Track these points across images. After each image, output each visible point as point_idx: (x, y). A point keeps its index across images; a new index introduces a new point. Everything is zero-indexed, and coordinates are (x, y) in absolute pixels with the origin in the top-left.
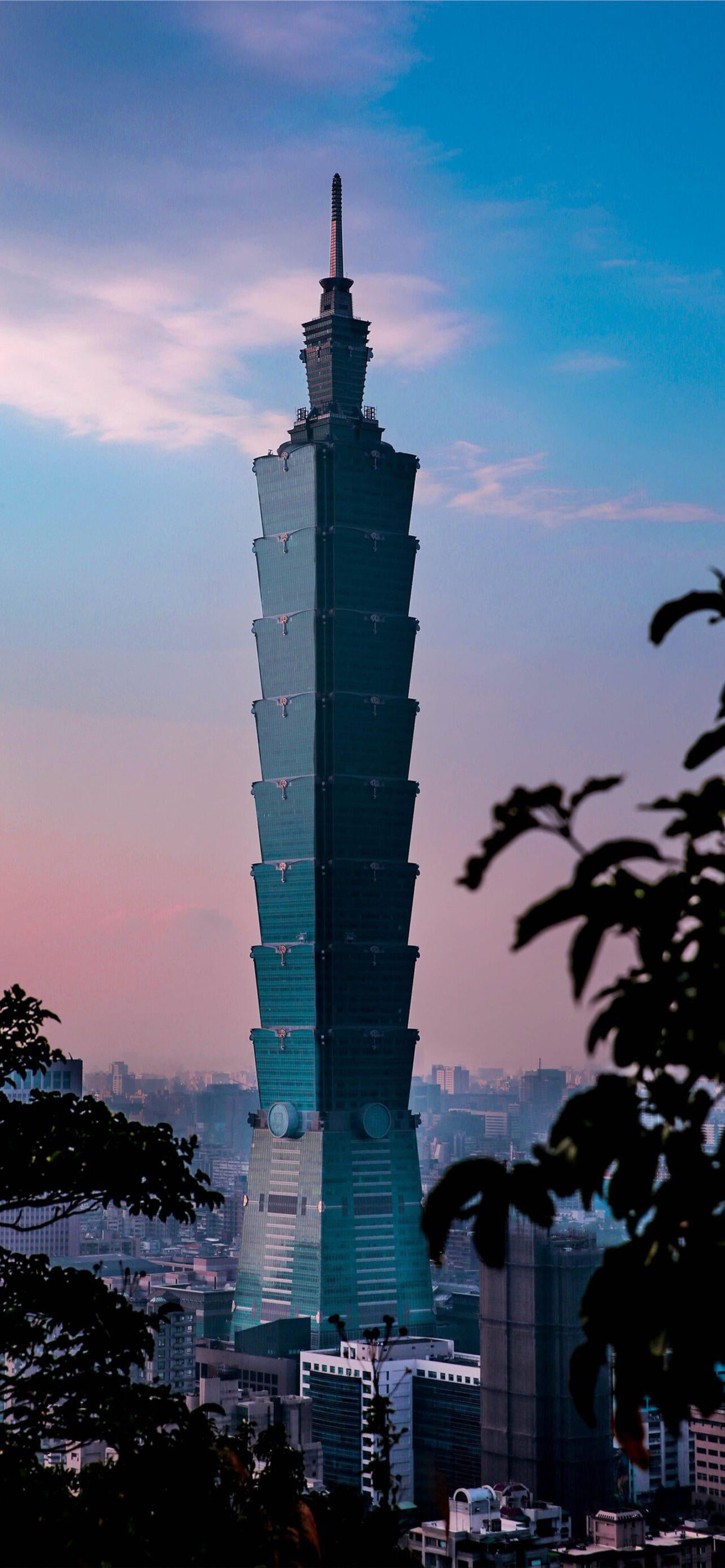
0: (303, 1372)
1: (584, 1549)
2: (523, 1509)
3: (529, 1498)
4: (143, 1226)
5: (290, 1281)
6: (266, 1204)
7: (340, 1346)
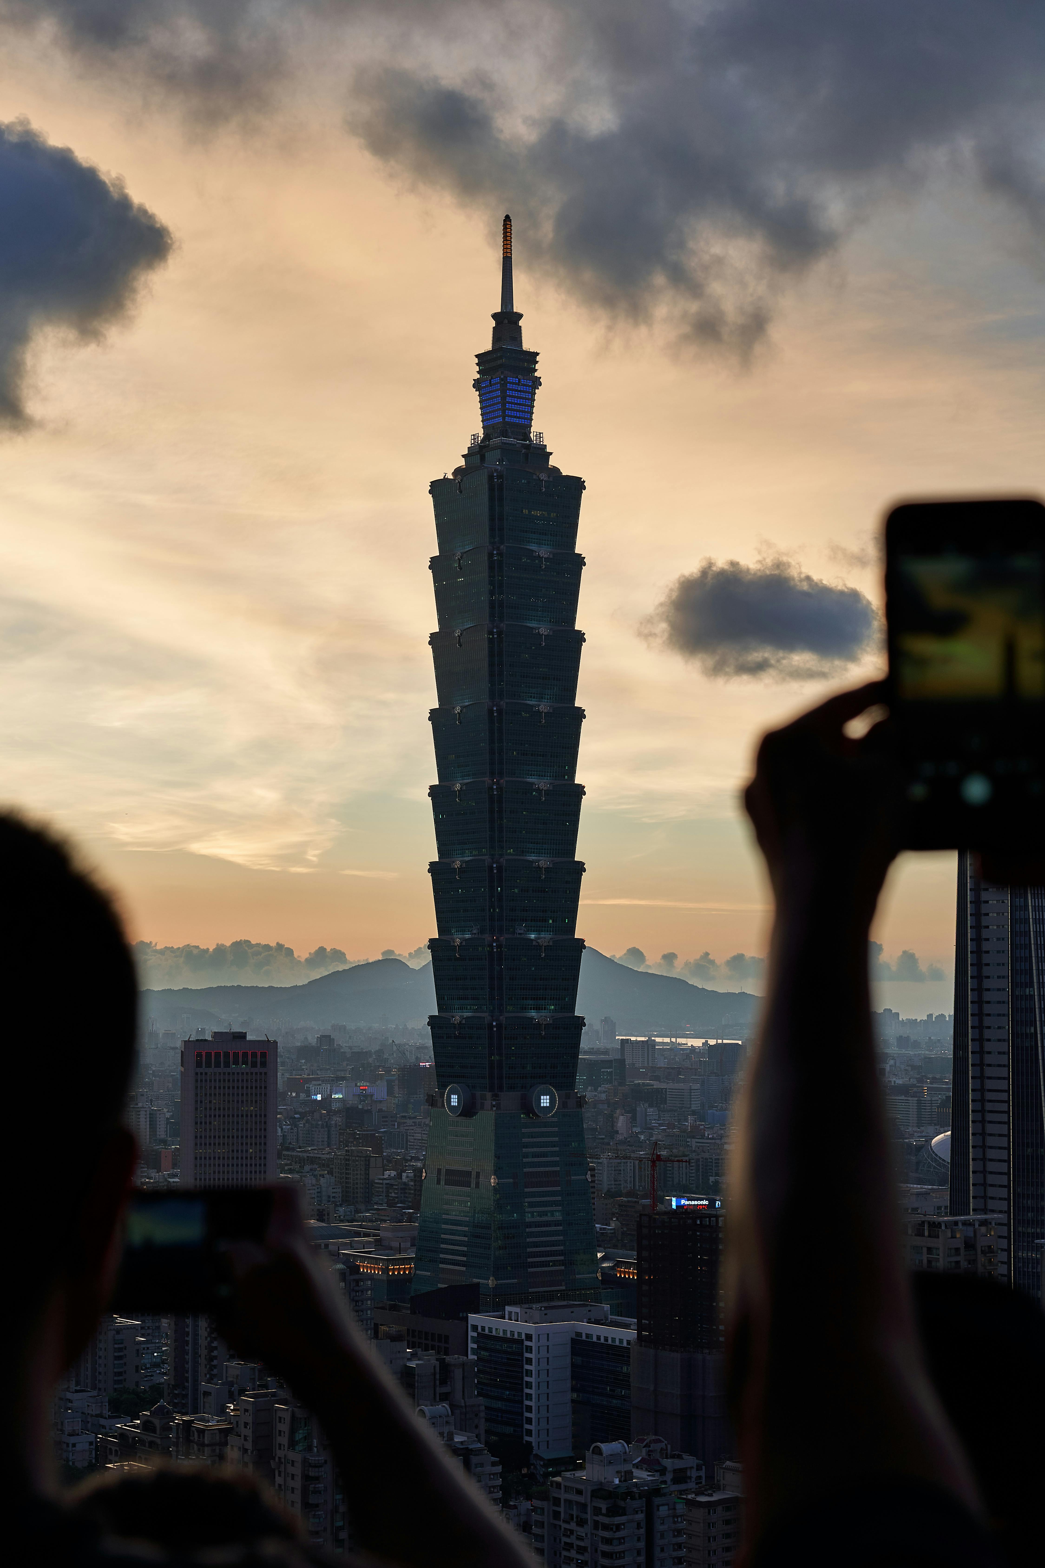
0: (472, 1334)
1: (711, 1495)
2: (660, 1459)
3: (667, 1449)
4: (339, 1192)
5: (465, 1249)
6: (443, 1178)
7: (505, 1310)
